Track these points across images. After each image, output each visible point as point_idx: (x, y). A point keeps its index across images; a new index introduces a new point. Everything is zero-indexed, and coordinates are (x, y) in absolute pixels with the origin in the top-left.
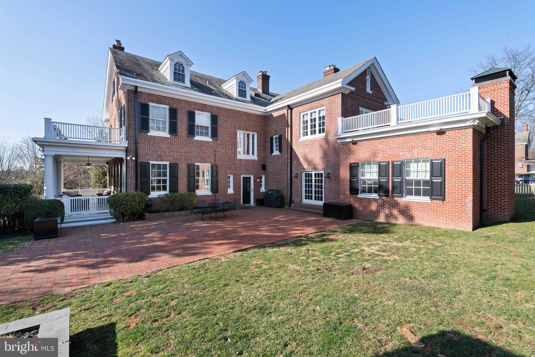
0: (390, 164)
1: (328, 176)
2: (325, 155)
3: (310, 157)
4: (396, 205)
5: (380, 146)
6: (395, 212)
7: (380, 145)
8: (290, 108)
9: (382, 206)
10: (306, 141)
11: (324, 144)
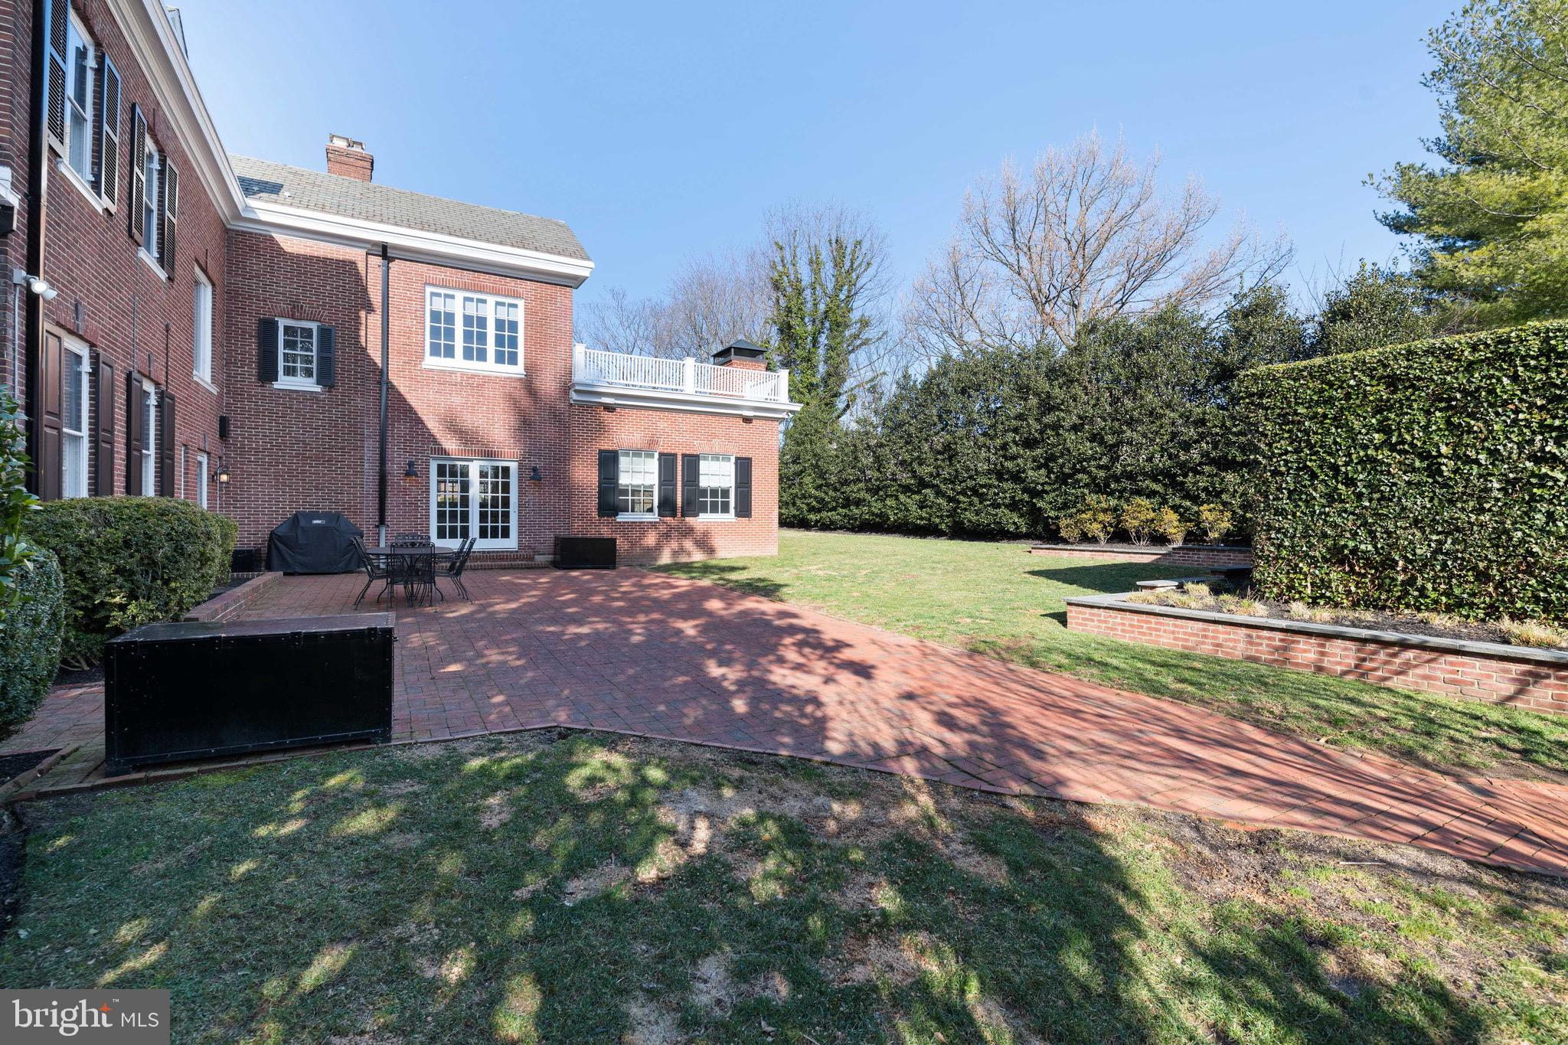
0: (679, 458)
1: (533, 476)
2: (525, 425)
3: (471, 420)
4: (689, 532)
5: (662, 425)
6: (688, 544)
7: (662, 423)
8: (385, 252)
9: (667, 536)
10: (452, 373)
11: (520, 394)
